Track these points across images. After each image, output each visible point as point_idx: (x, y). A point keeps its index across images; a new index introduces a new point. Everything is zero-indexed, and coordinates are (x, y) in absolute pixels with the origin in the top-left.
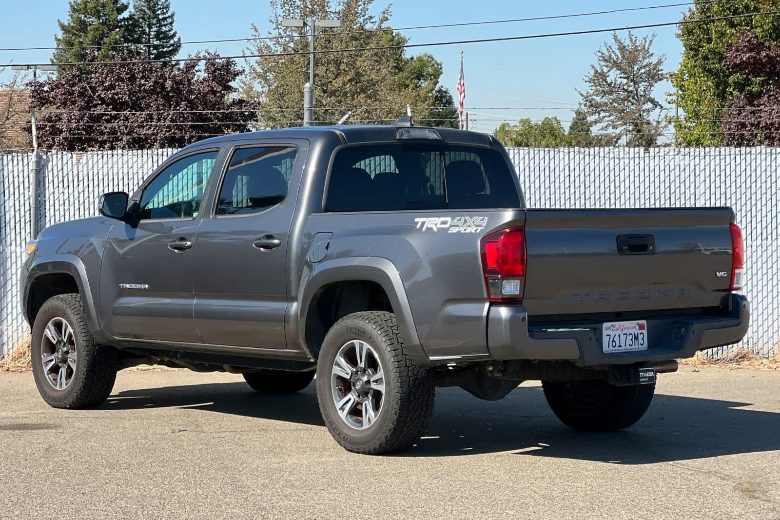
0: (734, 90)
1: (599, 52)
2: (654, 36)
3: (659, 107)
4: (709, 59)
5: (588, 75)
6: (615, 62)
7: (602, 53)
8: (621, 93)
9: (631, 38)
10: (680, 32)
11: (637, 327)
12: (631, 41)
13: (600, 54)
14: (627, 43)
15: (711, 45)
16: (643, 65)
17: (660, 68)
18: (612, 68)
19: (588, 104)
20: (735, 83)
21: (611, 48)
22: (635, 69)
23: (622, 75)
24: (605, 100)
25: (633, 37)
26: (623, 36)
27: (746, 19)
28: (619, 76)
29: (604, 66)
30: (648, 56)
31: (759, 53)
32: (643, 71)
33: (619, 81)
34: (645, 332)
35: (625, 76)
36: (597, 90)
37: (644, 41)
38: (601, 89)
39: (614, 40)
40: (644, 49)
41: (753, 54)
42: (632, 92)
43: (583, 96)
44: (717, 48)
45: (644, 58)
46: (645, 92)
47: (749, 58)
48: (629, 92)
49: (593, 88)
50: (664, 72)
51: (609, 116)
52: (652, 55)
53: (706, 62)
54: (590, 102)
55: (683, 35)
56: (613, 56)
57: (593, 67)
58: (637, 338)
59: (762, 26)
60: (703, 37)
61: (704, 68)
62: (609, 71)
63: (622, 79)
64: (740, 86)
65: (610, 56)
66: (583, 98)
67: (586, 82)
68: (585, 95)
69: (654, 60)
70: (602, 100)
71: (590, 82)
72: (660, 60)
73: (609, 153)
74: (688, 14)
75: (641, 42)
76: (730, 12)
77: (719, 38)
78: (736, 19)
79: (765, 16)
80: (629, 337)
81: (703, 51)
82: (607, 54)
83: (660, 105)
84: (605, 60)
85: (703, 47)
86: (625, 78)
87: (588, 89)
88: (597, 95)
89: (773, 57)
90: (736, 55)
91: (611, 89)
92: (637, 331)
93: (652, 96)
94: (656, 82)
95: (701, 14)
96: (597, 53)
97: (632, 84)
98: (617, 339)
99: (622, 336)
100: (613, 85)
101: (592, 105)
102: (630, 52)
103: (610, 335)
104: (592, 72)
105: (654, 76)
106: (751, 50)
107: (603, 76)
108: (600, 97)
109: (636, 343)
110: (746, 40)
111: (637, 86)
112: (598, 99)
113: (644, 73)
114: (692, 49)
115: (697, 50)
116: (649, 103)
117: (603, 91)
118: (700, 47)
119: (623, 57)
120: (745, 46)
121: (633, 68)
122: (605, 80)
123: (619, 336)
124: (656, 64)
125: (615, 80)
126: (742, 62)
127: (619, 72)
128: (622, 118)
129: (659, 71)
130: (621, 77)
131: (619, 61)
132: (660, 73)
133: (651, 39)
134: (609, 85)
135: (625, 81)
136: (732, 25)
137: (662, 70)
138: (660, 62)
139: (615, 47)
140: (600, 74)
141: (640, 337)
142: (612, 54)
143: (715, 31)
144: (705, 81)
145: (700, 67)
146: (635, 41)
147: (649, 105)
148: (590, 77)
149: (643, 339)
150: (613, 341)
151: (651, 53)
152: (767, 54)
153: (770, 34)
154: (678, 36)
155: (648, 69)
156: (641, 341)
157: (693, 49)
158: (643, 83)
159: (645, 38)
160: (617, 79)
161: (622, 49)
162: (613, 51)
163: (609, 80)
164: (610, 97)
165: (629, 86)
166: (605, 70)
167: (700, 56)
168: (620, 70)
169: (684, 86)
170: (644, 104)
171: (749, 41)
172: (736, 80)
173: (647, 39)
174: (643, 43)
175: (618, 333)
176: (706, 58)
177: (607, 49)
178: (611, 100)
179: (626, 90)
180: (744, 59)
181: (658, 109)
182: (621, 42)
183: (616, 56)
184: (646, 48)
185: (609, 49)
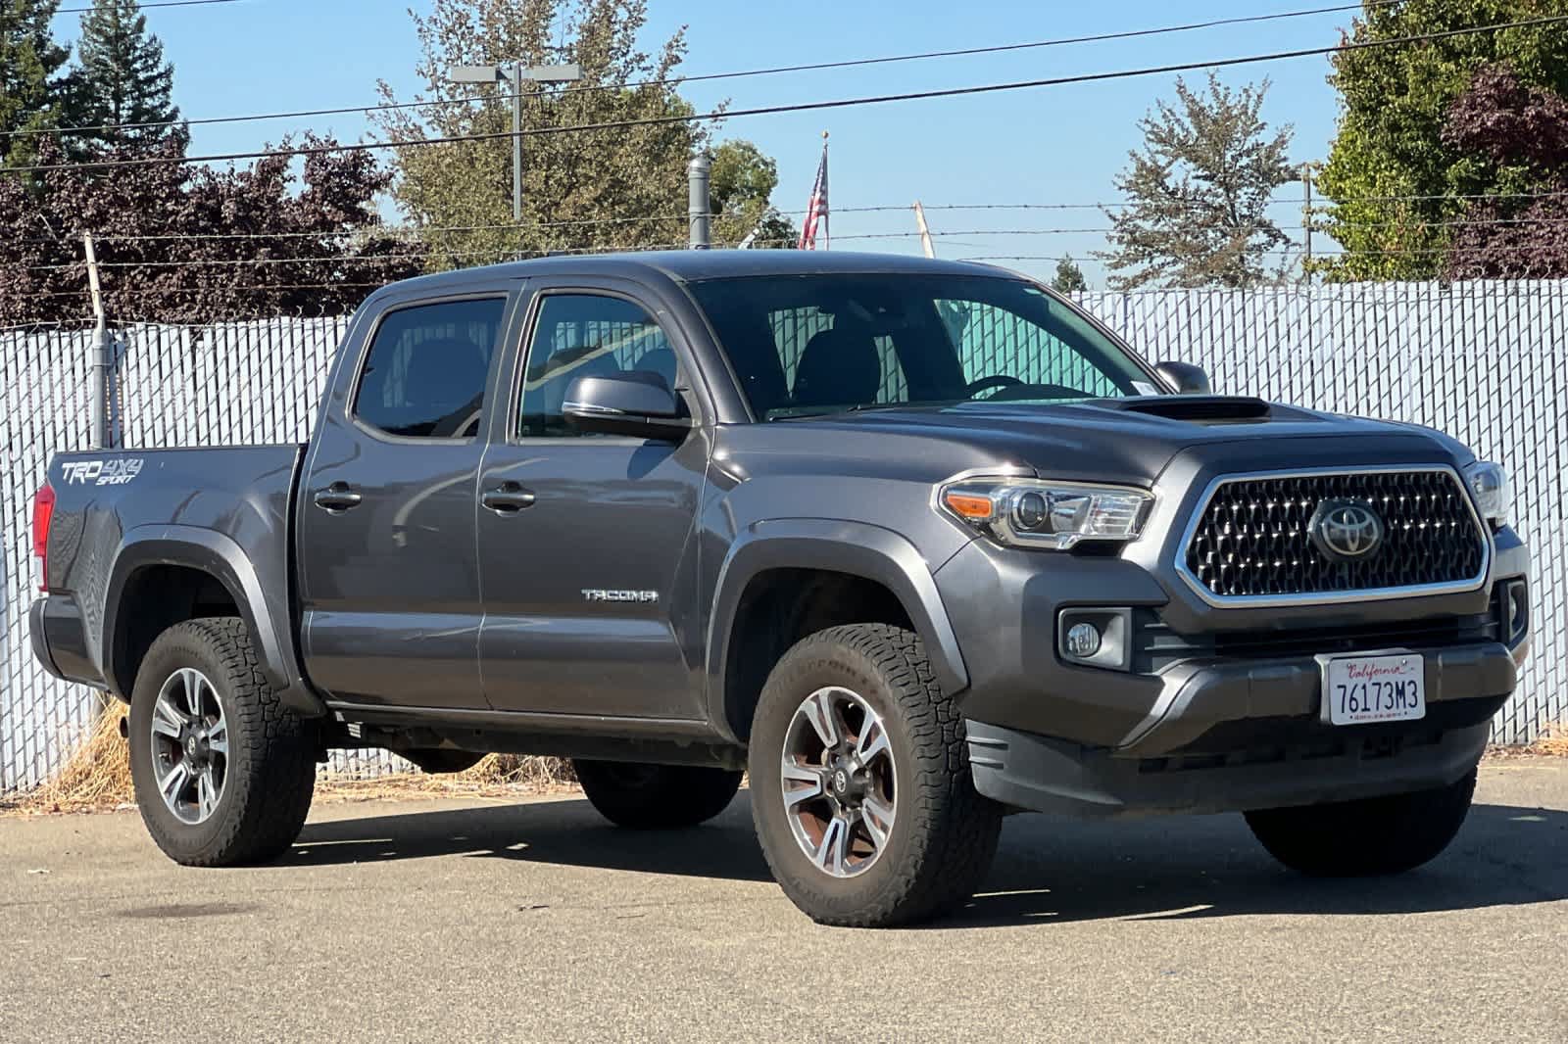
0: (1459, 193)
1: (1147, 122)
2: (1266, 84)
3: (1281, 241)
4: (1401, 130)
5: (1124, 173)
6: (1182, 144)
7: (1154, 125)
8: (1199, 211)
9: (1215, 90)
10: (1335, 72)
12: (1216, 95)
13: (1148, 127)
14: (1207, 101)
15: (1407, 99)
16: (1245, 148)
17: (1283, 155)
18: (1176, 157)
19: (1127, 237)
20: (1460, 179)
21: (1172, 114)
22: (1228, 158)
23: (1200, 173)
24: (1163, 226)
25: (1221, 90)
26: (1197, 83)
27: (1480, 40)
28: (1193, 174)
29: (1157, 152)
30: (1255, 129)
31: (1519, 112)
32: (1244, 161)
33: (1192, 186)
35: (1206, 172)
36: (1145, 207)
37: (1244, 96)
38: (1154, 204)
39: (1178, 96)
40: (1246, 113)
41: (1507, 113)
42: (1222, 207)
43: (1115, 220)
44: (1418, 104)
45: (1247, 134)
46: (1250, 207)
47: (1498, 122)
48: (1215, 209)
49: (1137, 201)
50: (1292, 164)
51: (1175, 263)
52: (1262, 127)
53: (1395, 135)
54: (1132, 233)
55: (1342, 78)
56: (1177, 129)
57: (1133, 155)
59: (1516, 54)
60: (1388, 83)
61: (1392, 150)
62: (1170, 163)
63: (1200, 181)
64: (1472, 186)
65: (1171, 130)
66: (1114, 224)
67: (1120, 188)
68: (1120, 217)
69: (1267, 138)
70: (1156, 228)
71: (1128, 189)
72: (1282, 136)
74: (1351, 34)
75: (1238, 98)
76: (1445, 25)
77: (1424, 82)
78: (1458, 39)
79: (1523, 32)
81: (1388, 112)
82: (1164, 126)
83: (1284, 237)
84: (1161, 141)
85: (1387, 104)
86: (1205, 178)
87: (1124, 203)
88: (1144, 218)
89: (1551, 119)
90: (1471, 117)
91: (1178, 202)
93: (1266, 216)
94: (1273, 186)
95: (1380, 32)
96: (1143, 125)
97: (1221, 191)
100: (1179, 195)
101: (1135, 241)
102: (1215, 122)
104: (1133, 168)
105: (1270, 173)
106: (1502, 104)
107: (1157, 174)
108: (1151, 222)
110: (1491, 82)
111: (1232, 195)
112: (1147, 225)
113: (1247, 166)
114: (1363, 109)
115: (1374, 111)
116: (1260, 233)
117: (1158, 209)
118: (1381, 103)
119: (1201, 131)
120: (1489, 97)
121: (1222, 157)
122: (1162, 184)
124: (1272, 148)
125: (1185, 184)
126: (1485, 130)
127: (1191, 165)
128: (1203, 267)
129: (1279, 162)
130: (1198, 177)
131: (1191, 142)
132: (1282, 165)
133: (1259, 92)
134: (1173, 193)
135: (1205, 185)
136: (1451, 54)
137: (1285, 159)
138: (1281, 142)
139: (1182, 110)
140: (1150, 171)
142: (1176, 126)
143: (1415, 67)
144: (1393, 178)
145: (1382, 148)
146: (1226, 97)
147: (1260, 237)
148: (1129, 178)
151: (1260, 122)
152: (1538, 113)
153: (1535, 71)
154: (1331, 80)
155: (1254, 157)
157: (1366, 109)
158: (1245, 189)
159: (1246, 91)
160: (1190, 180)
161: (1197, 114)
162: (1178, 120)
163: (1170, 183)
164: (1174, 221)
165: (1217, 196)
166: (1162, 161)
167: (1382, 123)
168: (1195, 161)
169: (1343, 192)
170: (1250, 234)
171: (1497, 85)
172: (1464, 174)
173: (1250, 92)
174: (1243, 102)
176: (1395, 127)
177: (1164, 116)
178: (1176, 228)
179: (1208, 206)
180: (1489, 124)
181: (1280, 245)
182: (1193, 101)
183: (1183, 129)
184: (1250, 112)
185: (1169, 114)
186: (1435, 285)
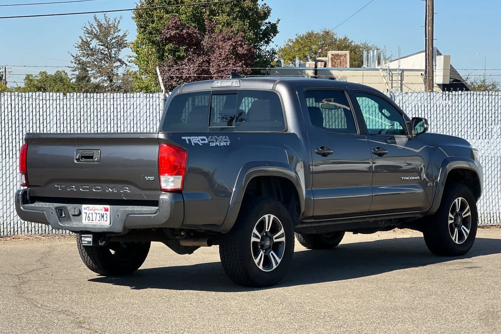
0: (169, 54)
1: (85, 27)
2: (121, 18)
3: (124, 65)
4: (152, 34)
5: (77, 43)
6: (95, 35)
7: (87, 29)
8: (100, 55)
9: (106, 19)
10: (134, 16)
11: (104, 209)
12: (106, 21)
13: (85, 29)
14: (103, 22)
15: (154, 25)
16: (114, 37)
17: (125, 39)
18: (93, 39)
19: (77, 62)
20: (169, 50)
21: (92, 25)
22: (109, 39)
23: (100, 43)
24: (89, 60)
25: (107, 18)
26: (100, 17)
27: (176, 9)
28: (98, 44)
29: (88, 37)
30: (117, 31)
31: (182, 31)
32: (114, 41)
33: (98, 47)
34: (108, 213)
35: (102, 44)
36: (83, 53)
37: (114, 21)
38: (86, 52)
39: (94, 20)
40: (115, 26)
41: (178, 31)
42: (106, 54)
43: (73, 57)
44: (157, 27)
45: (114, 32)
46: (115, 54)
47: (175, 34)
48: (105, 55)
49: (81, 51)
50: (127, 42)
51: (92, 70)
52: (119, 31)
53: (151, 36)
54: (79, 61)
55: (136, 18)
56: (94, 30)
57: (80, 37)
58: (103, 217)
59: (186, 13)
60: (149, 20)
61: (150, 40)
62: (91, 40)
63: (100, 46)
64: (173, 52)
65: (92, 30)
66: (73, 58)
67: (76, 47)
68: (75, 56)
69: (121, 34)
70: (87, 60)
71: (78, 48)
72: (125, 34)
73: (39, 96)
74: (139, 5)
75: (112, 22)
76: (166, 3)
77: (159, 20)
78: (170, 8)
79: (188, 7)
80: (98, 216)
81: (149, 28)
82: (90, 29)
83: (125, 64)
84: (89, 33)
85: (149, 26)
86: (102, 45)
87: (77, 52)
88: (83, 56)
89: (191, 34)
90: (168, 32)
91: (93, 52)
92: (103, 212)
93: (120, 57)
94: (122, 48)
95: (148, 5)
96: (83, 28)
97: (106, 49)
98: (90, 216)
99: (93, 214)
100: (94, 50)
101: (80, 63)
102: (105, 28)
103: (86, 213)
104: (80, 41)
105: (121, 44)
106: (177, 29)
107: (87, 44)
108: (85, 58)
109: (103, 219)
110: (173, 22)
111: (110, 51)
112: (84, 59)
113: (115, 42)
114: (142, 27)
115: (145, 28)
116: (118, 62)
117: (87, 54)
118: (147, 26)
119: (101, 31)
120: (173, 26)
121: (107, 39)
122: (89, 47)
123: (92, 214)
124: (123, 36)
125: (95, 47)
126: (171, 37)
127: (98, 41)
128: (100, 72)
129: (124, 41)
130: (99, 45)
131: (98, 34)
132: (125, 42)
133: (119, 20)
134: (92, 50)
135: (102, 47)
136: (167, 12)
137: (126, 40)
138: (125, 36)
139: (95, 25)
140: (85, 42)
141: (105, 216)
142: (94, 29)
143: (156, 16)
144: (151, 48)
145: (147, 39)
146: (109, 21)
147: (118, 64)
148: (79, 44)
149: (106, 217)
150: (88, 217)
151: (119, 29)
152: (187, 32)
153: (191, 18)
154: (133, 18)
155: (117, 40)
156: (105, 219)
157: (142, 28)
158: (114, 49)
159: (115, 19)
160: (97, 45)
161: (100, 26)
162: (94, 27)
163: (91, 46)
164: (92, 58)
165: (105, 51)
166: (89, 39)
167: (147, 32)
168: (99, 40)
169: (139, 51)
170: (114, 62)
171: (176, 23)
172: (170, 48)
173: (116, 20)
174: (114, 23)
175: (91, 212)
176: (150, 33)
177: (90, 26)
178: (92, 60)
179: (102, 53)
180: (172, 34)
182: (99, 22)
183: (96, 30)
184: (116, 26)
185: (91, 26)
186: (62, 94)
